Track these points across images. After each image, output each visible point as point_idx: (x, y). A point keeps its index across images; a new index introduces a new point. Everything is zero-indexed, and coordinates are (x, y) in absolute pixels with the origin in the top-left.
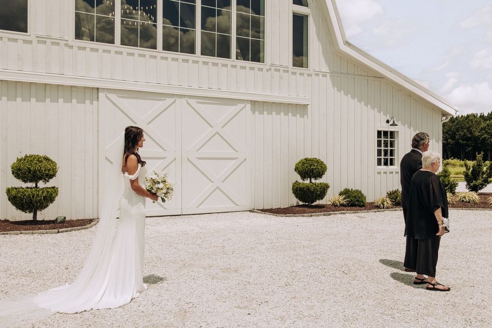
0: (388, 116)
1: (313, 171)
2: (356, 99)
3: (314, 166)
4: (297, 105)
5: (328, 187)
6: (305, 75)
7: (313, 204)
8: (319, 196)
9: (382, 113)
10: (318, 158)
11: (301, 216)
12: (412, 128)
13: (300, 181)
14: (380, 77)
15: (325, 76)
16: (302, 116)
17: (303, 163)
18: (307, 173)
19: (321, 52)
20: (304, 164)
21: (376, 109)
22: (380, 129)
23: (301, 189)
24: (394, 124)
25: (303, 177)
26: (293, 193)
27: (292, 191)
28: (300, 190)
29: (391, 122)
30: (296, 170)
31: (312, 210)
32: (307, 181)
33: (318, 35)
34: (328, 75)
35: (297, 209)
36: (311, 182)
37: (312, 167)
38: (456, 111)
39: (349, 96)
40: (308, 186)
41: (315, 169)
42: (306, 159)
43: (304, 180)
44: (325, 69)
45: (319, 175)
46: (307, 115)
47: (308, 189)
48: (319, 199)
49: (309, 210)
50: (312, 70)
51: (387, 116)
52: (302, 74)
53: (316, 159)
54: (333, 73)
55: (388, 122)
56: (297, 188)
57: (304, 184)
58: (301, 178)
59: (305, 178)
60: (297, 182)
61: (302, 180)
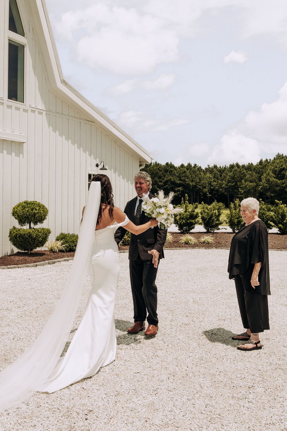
0: (98, 160)
1: (34, 216)
2: (70, 141)
4: (12, 142)
5: (50, 233)
6: (21, 110)
7: (32, 252)
8: (40, 243)
9: (92, 156)
10: (38, 201)
11: (26, 267)
12: (117, 173)
13: (18, 226)
14: (92, 121)
15: (41, 113)
16: (18, 155)
17: (23, 206)
18: (28, 217)
19: (37, 88)
20: (24, 208)
21: (87, 153)
22: (91, 173)
23: (21, 236)
24: (103, 169)
25: (22, 222)
26: (10, 240)
27: (9, 238)
28: (19, 237)
29: (100, 167)
30: (13, 214)
31: (34, 259)
32: (26, 227)
33: (34, 68)
34: (44, 113)
35: (17, 258)
36: (30, 228)
37: (34, 211)
38: (152, 159)
39: (64, 137)
40: (29, 233)
41: (38, 213)
42: (25, 202)
44: (41, 106)
45: (41, 219)
46: (23, 154)
47: (30, 235)
48: (39, 246)
49: (30, 258)
50: (28, 106)
51: (96, 160)
52: (17, 109)
53: (36, 202)
54: (49, 112)
55: (97, 165)
56: (17, 235)
57: (24, 230)
58: (19, 223)
59: (24, 223)
60: (14, 228)
61: (20, 226)
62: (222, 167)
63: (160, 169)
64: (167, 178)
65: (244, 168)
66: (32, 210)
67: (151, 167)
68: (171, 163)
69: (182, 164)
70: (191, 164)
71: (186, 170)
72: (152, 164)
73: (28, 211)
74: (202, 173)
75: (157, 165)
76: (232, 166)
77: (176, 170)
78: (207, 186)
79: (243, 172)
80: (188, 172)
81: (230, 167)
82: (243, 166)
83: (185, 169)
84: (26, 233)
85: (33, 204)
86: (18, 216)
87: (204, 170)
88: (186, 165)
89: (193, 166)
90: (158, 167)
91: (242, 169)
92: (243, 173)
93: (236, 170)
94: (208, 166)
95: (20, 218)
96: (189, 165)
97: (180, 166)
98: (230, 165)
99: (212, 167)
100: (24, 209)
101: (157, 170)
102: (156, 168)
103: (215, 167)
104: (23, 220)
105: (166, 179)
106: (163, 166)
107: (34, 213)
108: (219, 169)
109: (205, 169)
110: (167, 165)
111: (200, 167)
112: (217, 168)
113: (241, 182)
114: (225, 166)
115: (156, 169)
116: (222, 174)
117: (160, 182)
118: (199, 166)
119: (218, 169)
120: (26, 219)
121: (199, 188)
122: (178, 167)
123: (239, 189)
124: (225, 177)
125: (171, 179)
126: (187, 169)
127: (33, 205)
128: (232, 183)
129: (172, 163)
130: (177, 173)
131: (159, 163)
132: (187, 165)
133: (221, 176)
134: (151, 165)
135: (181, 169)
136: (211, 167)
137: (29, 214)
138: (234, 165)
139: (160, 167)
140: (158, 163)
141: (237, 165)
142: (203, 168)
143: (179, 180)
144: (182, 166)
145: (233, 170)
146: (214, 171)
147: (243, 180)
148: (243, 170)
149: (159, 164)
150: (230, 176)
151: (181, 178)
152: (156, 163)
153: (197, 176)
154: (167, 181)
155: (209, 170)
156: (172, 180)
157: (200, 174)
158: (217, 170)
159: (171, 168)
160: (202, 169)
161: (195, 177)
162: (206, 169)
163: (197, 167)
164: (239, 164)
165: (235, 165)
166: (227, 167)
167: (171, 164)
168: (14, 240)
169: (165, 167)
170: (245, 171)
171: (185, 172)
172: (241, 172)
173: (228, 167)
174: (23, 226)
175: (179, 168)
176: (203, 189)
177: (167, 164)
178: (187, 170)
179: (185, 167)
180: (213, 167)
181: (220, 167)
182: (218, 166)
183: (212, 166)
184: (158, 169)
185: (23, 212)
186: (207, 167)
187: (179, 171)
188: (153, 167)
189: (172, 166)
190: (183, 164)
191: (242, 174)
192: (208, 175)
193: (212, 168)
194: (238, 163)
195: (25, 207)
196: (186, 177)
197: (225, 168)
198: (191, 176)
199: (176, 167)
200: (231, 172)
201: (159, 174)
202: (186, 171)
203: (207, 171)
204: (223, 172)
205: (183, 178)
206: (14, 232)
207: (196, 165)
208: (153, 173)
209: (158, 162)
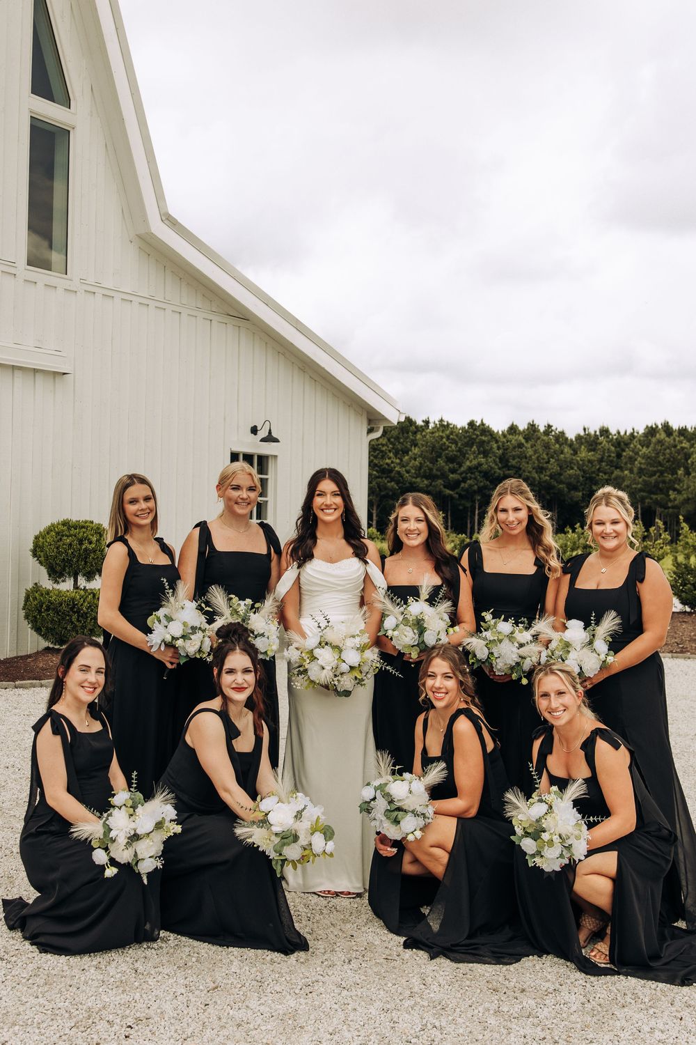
1: (86, 558)
3: (90, 543)
4: (36, 371)
10: (96, 521)
13: (47, 584)
15: (109, 299)
17: (58, 533)
18: (69, 561)
20: (60, 536)
23: (52, 607)
25: (56, 573)
26: (27, 617)
27: (22, 614)
28: (48, 609)
30: (35, 553)
32: (66, 586)
33: (95, 187)
35: (42, 663)
36: (76, 587)
37: (86, 545)
40: (73, 599)
41: (95, 551)
42: (66, 523)
43: (57, 582)
50: (77, 282)
52: (51, 288)
53: (92, 522)
56: (41, 604)
57: (60, 592)
58: (50, 576)
59: (61, 575)
60: (37, 587)
61: (51, 582)
62: (622, 433)
63: (451, 436)
64: (471, 462)
65: (683, 435)
66: (81, 542)
67: (428, 430)
68: (482, 420)
69: (513, 424)
70: (536, 423)
71: (523, 441)
72: (431, 425)
73: (70, 545)
74: (567, 449)
75: (442, 425)
76: (651, 431)
77: (497, 442)
78: (581, 484)
79: (681, 447)
80: (528, 445)
81: (647, 433)
82: (683, 432)
83: (521, 438)
84: (65, 601)
85: (83, 527)
86: (47, 557)
87: (571, 440)
88: (522, 426)
89: (542, 429)
90: (448, 432)
91: (677, 439)
92: (683, 448)
93: (660, 442)
94: (585, 429)
95: (50, 563)
96: (532, 427)
97: (508, 431)
98: (647, 427)
99: (596, 432)
100: (61, 539)
101: (444, 440)
102: (441, 434)
103: (605, 432)
104: (58, 568)
105: (468, 463)
106: (463, 428)
107: (86, 550)
108: (616, 439)
109: (576, 438)
110: (472, 428)
111: (562, 433)
112: (608, 437)
113: (677, 474)
114: (633, 429)
115: (442, 437)
116: (624, 450)
117: (452, 473)
118: (560, 429)
119: (613, 438)
120: (65, 566)
121: (559, 489)
122: (500, 433)
123: (671, 492)
124: (632, 460)
125: (480, 465)
126: (527, 439)
127: (84, 530)
128: (651, 476)
129: (484, 422)
130: (499, 448)
131: (450, 422)
132: (526, 427)
133: (619, 456)
134: (428, 426)
135: (511, 437)
136: (593, 433)
137: (72, 553)
138: (657, 427)
139: (452, 433)
140: (447, 422)
141: (667, 428)
142: (571, 435)
143: (503, 467)
144: (513, 429)
145: (654, 440)
146: (601, 443)
147: (682, 469)
148: (681, 442)
149: (448, 424)
150: (644, 456)
151: (508, 461)
152: (441, 420)
153: (552, 457)
154: (470, 468)
155: (589, 441)
156: (485, 467)
157: (562, 452)
158: (608, 442)
159: (481, 435)
160: (567, 439)
161: (549, 459)
162: (579, 437)
163: (553, 433)
164: (670, 424)
165: (660, 427)
166: (638, 433)
167: (483, 424)
168: (35, 617)
169: (466, 432)
170: (686, 445)
171: (520, 445)
172: (675, 446)
173: (642, 431)
174: (58, 583)
175: (504, 435)
176: (569, 492)
177: (471, 424)
178: (527, 442)
179: (520, 433)
180: (598, 433)
181: (619, 433)
182: (613, 431)
183: (594, 428)
184: (448, 438)
185: (57, 548)
186: (582, 433)
187: (503, 443)
188: (433, 433)
189: (485, 430)
190: (515, 424)
191: (678, 452)
192: (584, 454)
193: (595, 435)
194: (668, 423)
195: (63, 536)
196: (524, 460)
197: (632, 434)
198: (538, 459)
199: (496, 431)
200: (648, 447)
201: (450, 449)
202: (523, 444)
203: (582, 444)
204: (627, 445)
205: (513, 462)
206: (35, 598)
207: (549, 426)
208: (434, 447)
209: (445, 419)
